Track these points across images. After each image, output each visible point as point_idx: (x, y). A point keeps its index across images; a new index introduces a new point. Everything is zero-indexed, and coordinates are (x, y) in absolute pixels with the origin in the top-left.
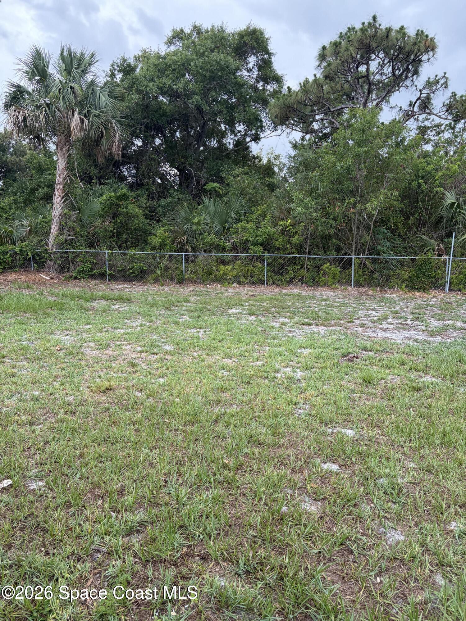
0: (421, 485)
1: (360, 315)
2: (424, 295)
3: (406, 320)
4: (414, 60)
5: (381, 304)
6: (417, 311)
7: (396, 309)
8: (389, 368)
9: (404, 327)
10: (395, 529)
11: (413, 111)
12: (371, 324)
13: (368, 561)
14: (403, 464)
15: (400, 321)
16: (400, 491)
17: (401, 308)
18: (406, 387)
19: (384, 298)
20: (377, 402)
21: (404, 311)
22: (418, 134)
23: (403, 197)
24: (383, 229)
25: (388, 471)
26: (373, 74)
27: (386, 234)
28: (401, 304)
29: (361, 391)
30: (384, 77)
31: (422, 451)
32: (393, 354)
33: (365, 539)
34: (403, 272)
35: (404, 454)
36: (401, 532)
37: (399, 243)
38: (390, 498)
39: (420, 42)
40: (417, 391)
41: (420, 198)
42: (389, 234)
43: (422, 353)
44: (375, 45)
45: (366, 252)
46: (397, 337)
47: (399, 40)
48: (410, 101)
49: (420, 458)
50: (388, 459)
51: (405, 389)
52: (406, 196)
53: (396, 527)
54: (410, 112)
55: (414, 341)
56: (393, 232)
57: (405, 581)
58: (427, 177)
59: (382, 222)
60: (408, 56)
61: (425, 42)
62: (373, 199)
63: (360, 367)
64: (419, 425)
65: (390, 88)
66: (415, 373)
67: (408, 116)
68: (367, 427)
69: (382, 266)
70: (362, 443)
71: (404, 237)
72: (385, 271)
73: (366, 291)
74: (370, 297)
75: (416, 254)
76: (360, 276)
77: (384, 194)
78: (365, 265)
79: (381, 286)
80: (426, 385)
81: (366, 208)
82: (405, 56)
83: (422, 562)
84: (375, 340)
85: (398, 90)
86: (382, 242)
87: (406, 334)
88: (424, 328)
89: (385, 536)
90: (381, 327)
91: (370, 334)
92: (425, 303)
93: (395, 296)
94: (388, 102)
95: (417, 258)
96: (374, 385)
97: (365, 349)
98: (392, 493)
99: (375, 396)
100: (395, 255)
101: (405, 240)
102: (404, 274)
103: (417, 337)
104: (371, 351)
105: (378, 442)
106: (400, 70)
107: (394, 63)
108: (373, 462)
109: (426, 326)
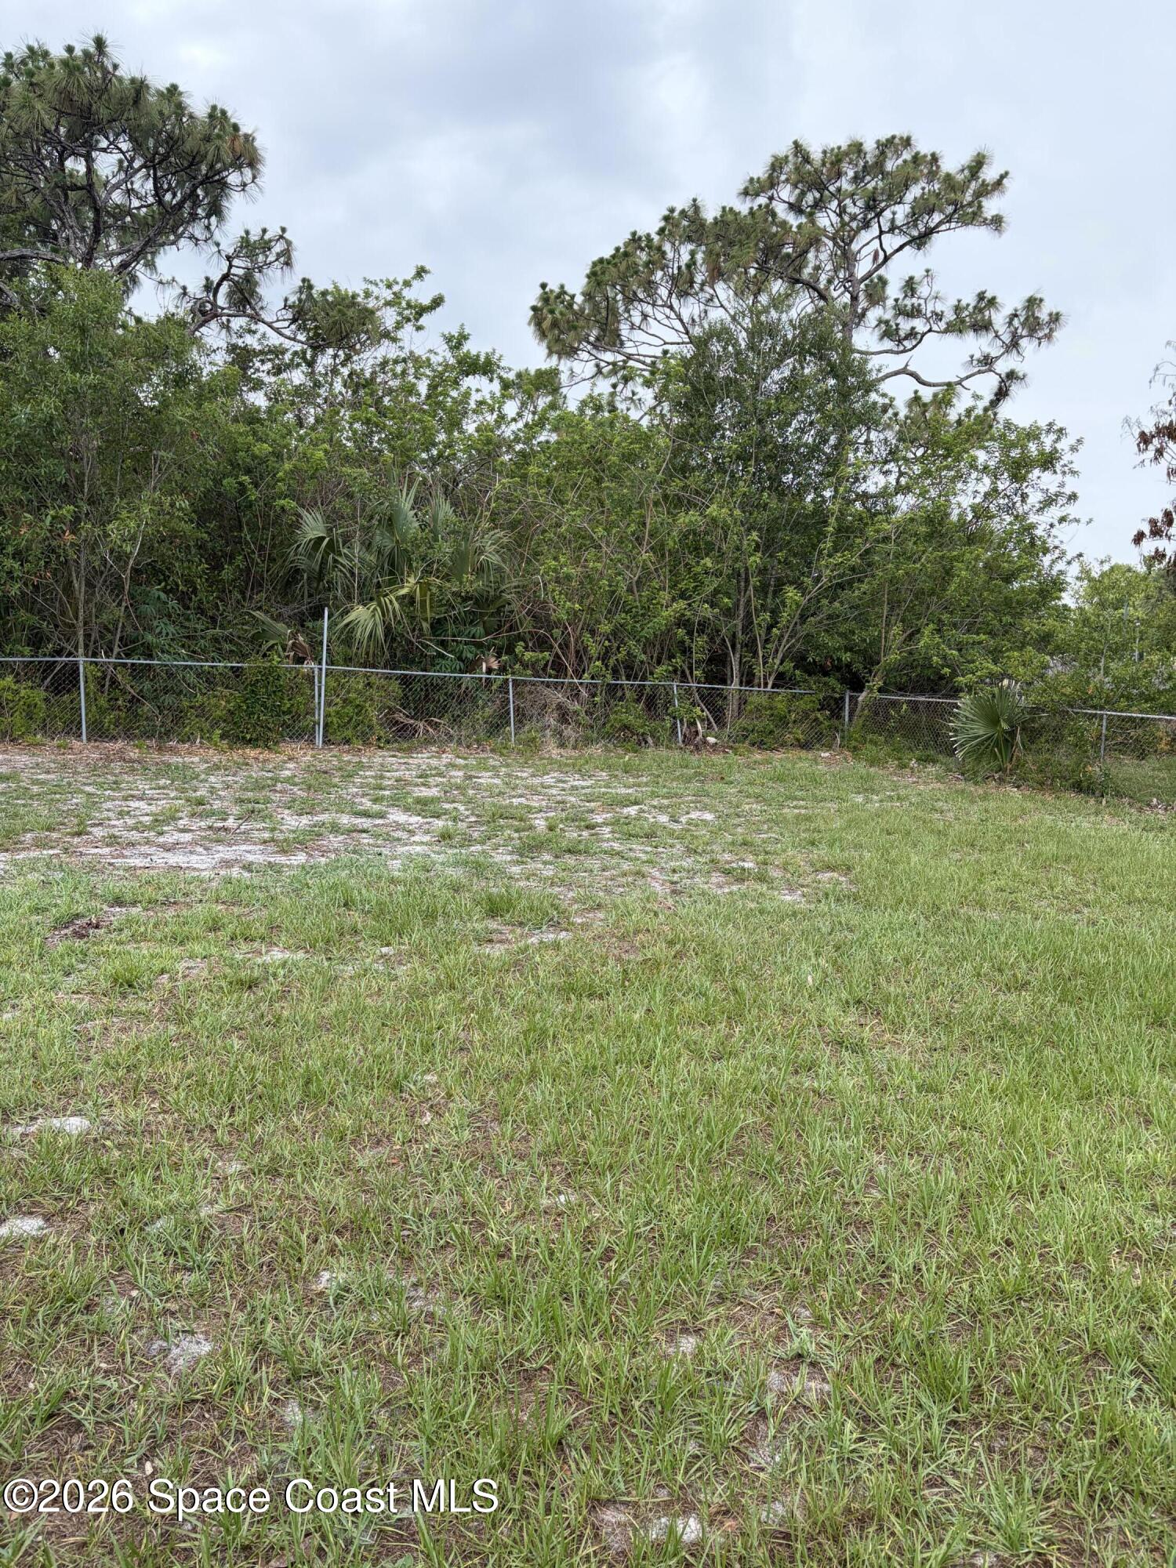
0: (256, 1209)
1: (105, 814)
2: (266, 754)
3: (225, 820)
4: (207, 177)
5: (162, 782)
6: (250, 794)
7: (198, 794)
8: (182, 943)
9: (220, 836)
10: (192, 1333)
11: (214, 304)
12: (135, 836)
13: (121, 1431)
14: (215, 1171)
15: (209, 822)
16: (203, 1239)
17: (212, 790)
18: (223, 984)
19: (169, 765)
20: (149, 1033)
21: (220, 798)
22: (232, 363)
23: (203, 514)
24: (156, 590)
25: (174, 1197)
26: (105, 185)
27: (165, 603)
28: (212, 779)
29: (109, 1012)
30: (136, 203)
31: (259, 1129)
32: (189, 905)
33: (112, 1383)
34: (213, 701)
35: (217, 1146)
36: (206, 1333)
37: (199, 627)
38: (180, 1261)
39: (219, 137)
40: (250, 987)
41: (244, 520)
42: (173, 603)
43: (261, 896)
44: (104, 113)
45: (116, 650)
46: (201, 862)
47: (169, 118)
48: (207, 279)
49: (254, 1145)
50: (176, 1167)
51: (221, 988)
52: (210, 511)
53: (194, 1326)
54: (209, 306)
55: (244, 867)
56: (183, 599)
57: (213, 1447)
58: (258, 469)
59: (151, 571)
60: (191, 164)
61: (233, 141)
62: (124, 514)
63: (105, 948)
64: (252, 1069)
65: (151, 233)
66: (245, 947)
67: (205, 313)
68: (124, 1100)
69: (160, 684)
70: (108, 1143)
71: (210, 613)
72: (168, 699)
73: (120, 751)
74: (132, 768)
75: (244, 657)
76: (102, 711)
77: (153, 503)
78: (113, 681)
79: (161, 737)
80: (271, 970)
81: (107, 536)
82: (186, 164)
83: (251, 1389)
84: (145, 875)
85: (173, 243)
86: (155, 623)
87: (223, 852)
88: (267, 835)
89: (165, 1357)
90: (161, 839)
91: (132, 862)
92: (270, 775)
93: (196, 759)
94: (151, 265)
95: (246, 665)
96: (143, 990)
97: (118, 902)
98: (183, 1249)
99: (147, 1017)
100: (191, 658)
101: (213, 619)
102: (216, 706)
103: (251, 858)
104: (134, 903)
105: (150, 1133)
106: (174, 195)
107: (159, 174)
108: (137, 1186)
109: (273, 830)
